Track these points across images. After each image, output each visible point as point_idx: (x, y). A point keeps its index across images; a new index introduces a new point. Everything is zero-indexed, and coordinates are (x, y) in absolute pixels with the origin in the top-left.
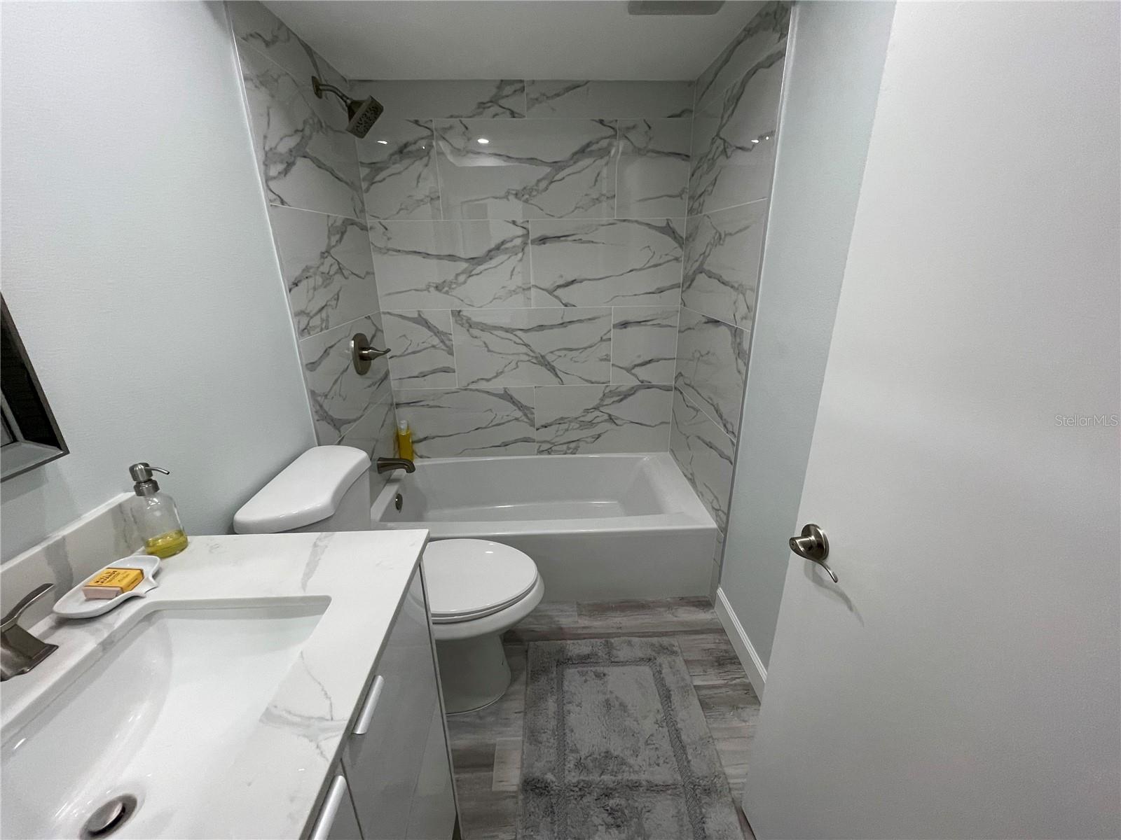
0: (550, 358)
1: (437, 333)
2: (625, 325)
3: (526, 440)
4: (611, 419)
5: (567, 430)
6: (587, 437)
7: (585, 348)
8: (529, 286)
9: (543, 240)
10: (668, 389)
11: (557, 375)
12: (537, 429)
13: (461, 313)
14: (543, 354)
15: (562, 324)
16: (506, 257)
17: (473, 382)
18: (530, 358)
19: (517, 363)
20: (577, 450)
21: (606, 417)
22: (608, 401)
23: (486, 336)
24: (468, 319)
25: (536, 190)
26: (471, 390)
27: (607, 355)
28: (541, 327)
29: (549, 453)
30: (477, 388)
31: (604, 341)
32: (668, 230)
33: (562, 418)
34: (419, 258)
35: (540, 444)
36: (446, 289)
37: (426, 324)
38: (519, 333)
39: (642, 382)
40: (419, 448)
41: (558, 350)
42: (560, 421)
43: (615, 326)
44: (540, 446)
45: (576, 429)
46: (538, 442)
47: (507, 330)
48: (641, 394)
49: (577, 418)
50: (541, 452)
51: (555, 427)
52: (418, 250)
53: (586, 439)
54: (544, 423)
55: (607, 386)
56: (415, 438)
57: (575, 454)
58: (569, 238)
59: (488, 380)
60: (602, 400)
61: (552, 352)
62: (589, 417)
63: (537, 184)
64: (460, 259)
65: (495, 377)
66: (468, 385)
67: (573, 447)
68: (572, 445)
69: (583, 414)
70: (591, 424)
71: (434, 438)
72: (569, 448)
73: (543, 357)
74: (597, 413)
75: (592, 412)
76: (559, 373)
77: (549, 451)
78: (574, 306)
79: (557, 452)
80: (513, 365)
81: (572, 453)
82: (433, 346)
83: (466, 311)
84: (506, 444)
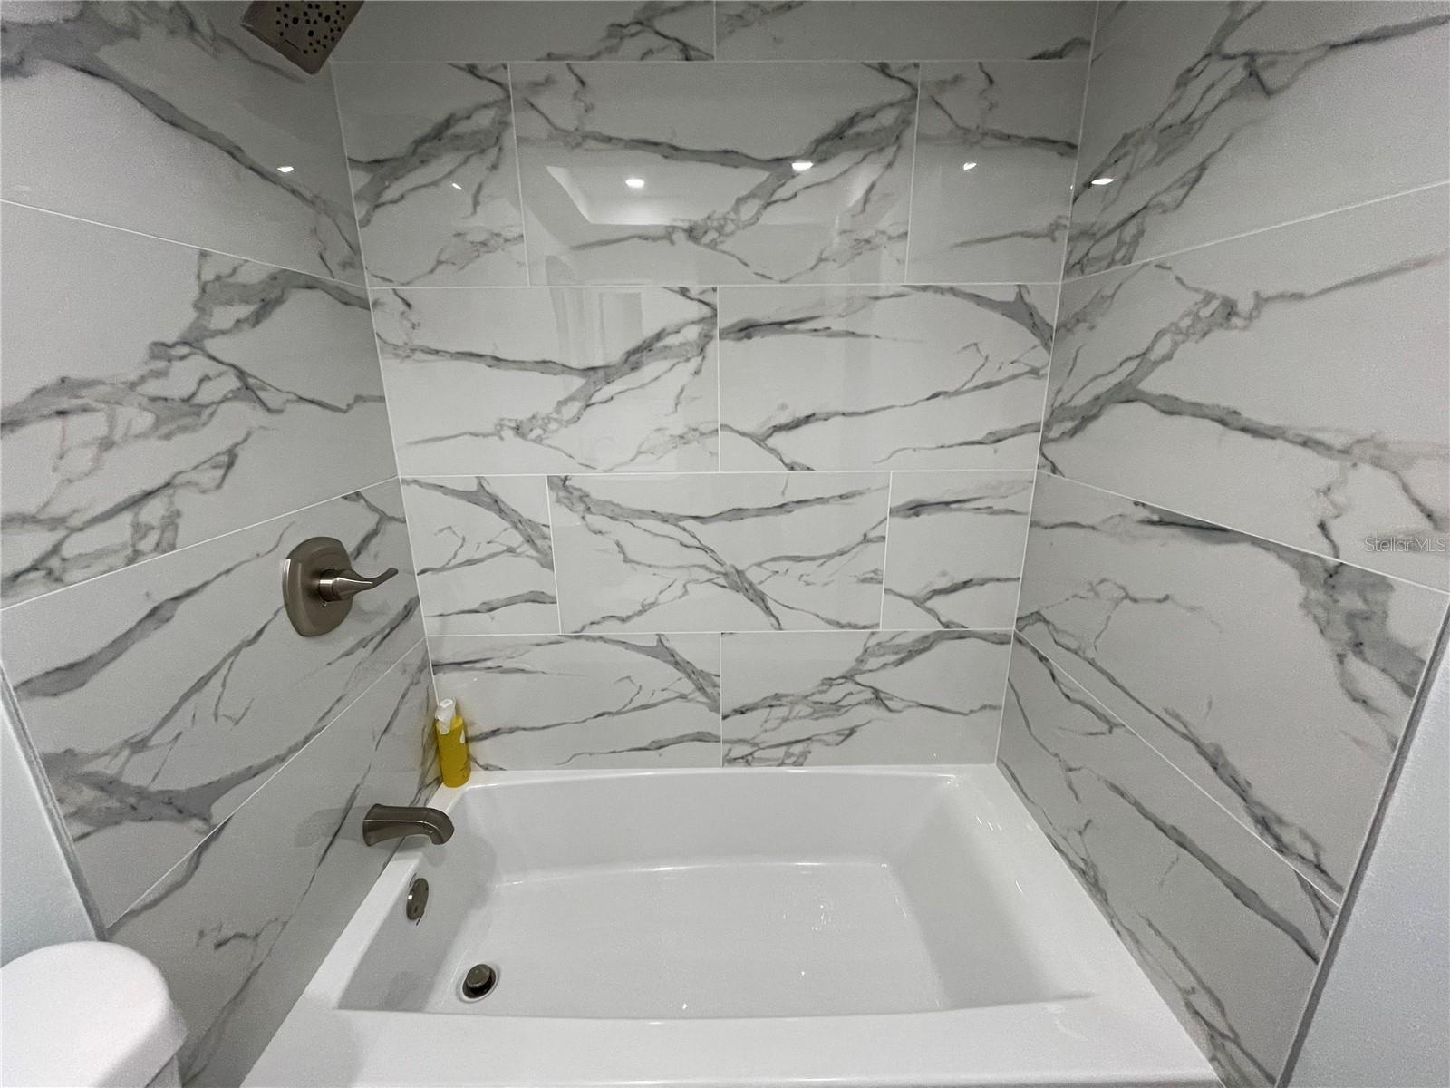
0: (754, 575)
1: (518, 522)
2: (916, 508)
3: (701, 737)
4: (878, 697)
5: (785, 720)
6: (827, 734)
7: (831, 557)
8: (712, 427)
9: (747, 330)
10: (1002, 640)
11: (767, 610)
12: (725, 718)
13: (568, 483)
14: (739, 569)
15: (782, 506)
16: (665, 365)
17: (592, 623)
18: (714, 576)
19: (685, 586)
20: (806, 758)
21: (868, 695)
22: (873, 663)
23: (620, 530)
24: (584, 497)
25: (732, 220)
26: (588, 638)
27: (875, 572)
28: (737, 513)
29: (748, 764)
30: (602, 634)
31: (870, 541)
32: (1021, 311)
33: (777, 696)
34: (480, 368)
35: (728, 746)
36: (537, 432)
37: (496, 505)
38: (690, 524)
39: (947, 626)
40: (482, 750)
41: (773, 560)
42: (775, 701)
43: (894, 512)
44: (730, 750)
45: (805, 717)
46: (725, 742)
47: (665, 519)
48: (942, 649)
49: (807, 696)
50: (730, 761)
51: (761, 714)
52: (475, 350)
53: (825, 738)
54: (737, 706)
55: (873, 633)
56: (472, 733)
57: (801, 765)
58: (803, 326)
59: (623, 620)
60: (860, 661)
61: (759, 565)
62: (835, 694)
63: (736, 209)
64: (567, 369)
65: (640, 613)
66: (583, 628)
67: (795, 751)
68: (797, 749)
69: (821, 688)
70: (836, 706)
71: (511, 731)
72: (788, 755)
73: (740, 573)
74: (850, 686)
75: (839, 684)
76: (771, 604)
77: (747, 760)
78: (809, 469)
79: (763, 761)
80: (677, 589)
81: (795, 764)
82: (511, 550)
83: (579, 479)
84: (659, 746)
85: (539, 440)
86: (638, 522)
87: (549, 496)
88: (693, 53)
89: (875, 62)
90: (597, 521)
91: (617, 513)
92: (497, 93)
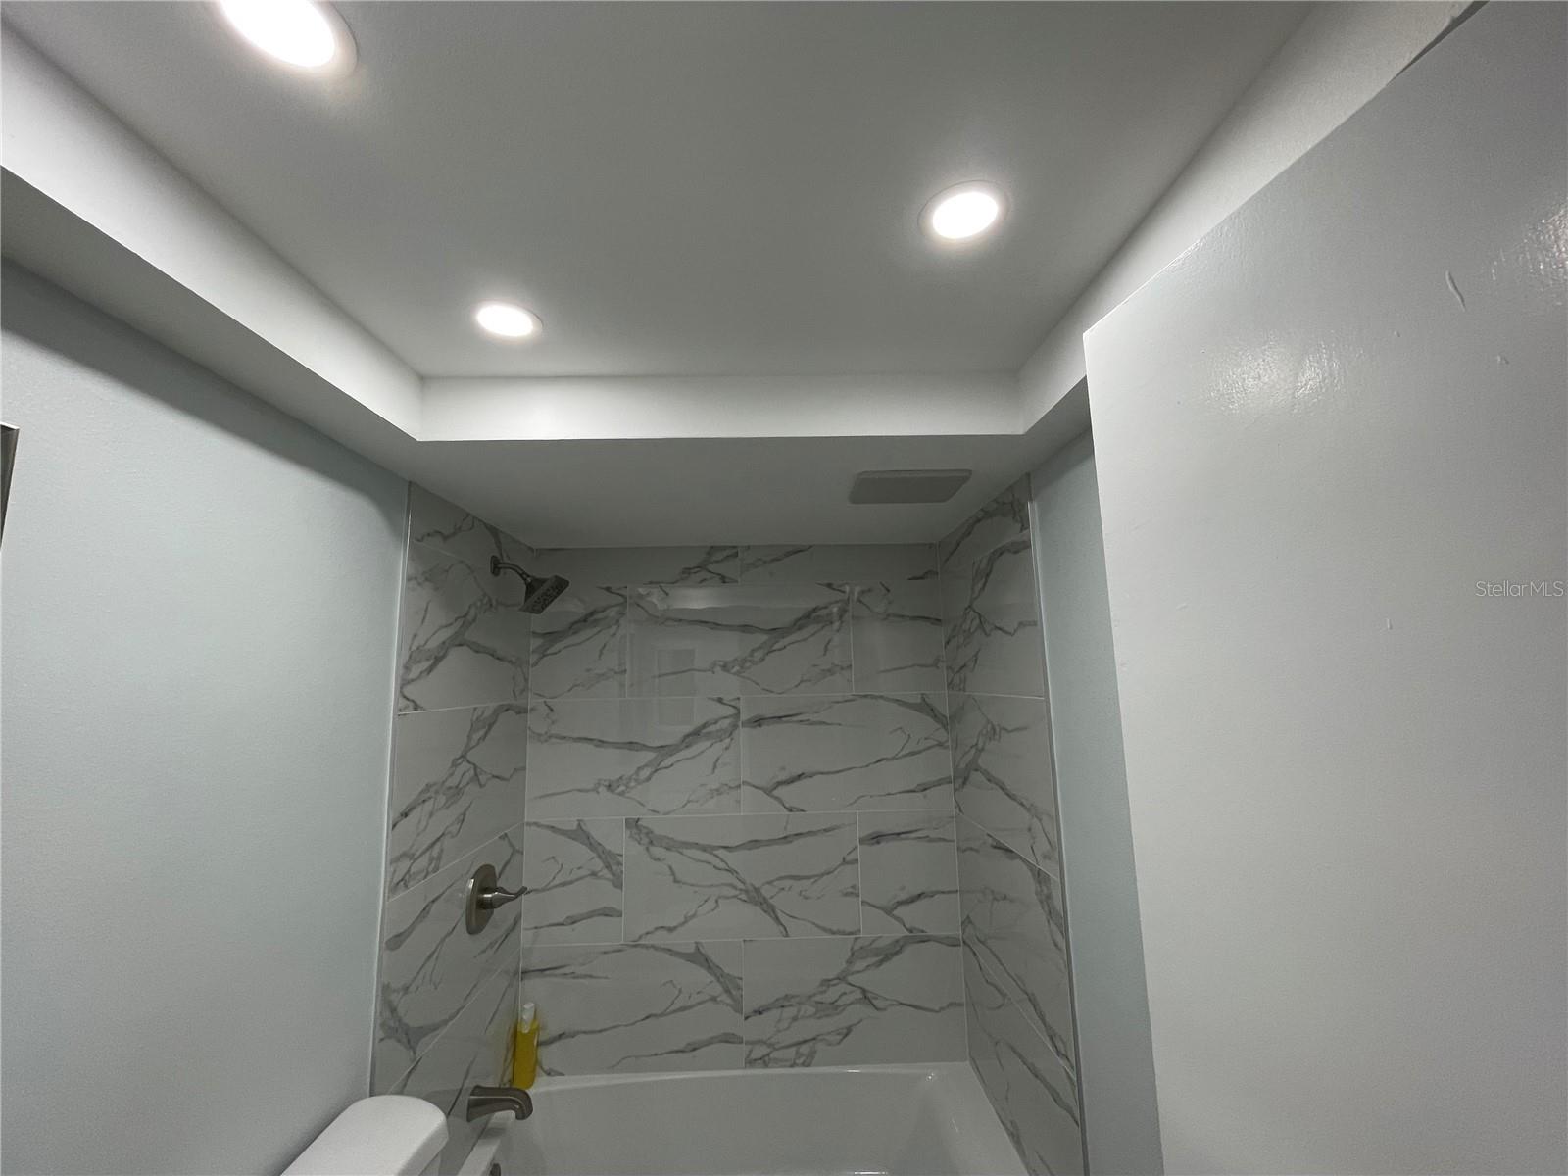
0: (766, 891)
1: (601, 853)
2: (877, 838)
3: (728, 1039)
4: (867, 997)
5: (795, 1019)
6: (829, 1033)
7: (823, 875)
8: (737, 783)
9: (758, 722)
10: (953, 943)
11: (777, 919)
12: (746, 1018)
13: (639, 823)
14: (757, 886)
15: (785, 837)
16: (708, 743)
17: (647, 933)
18: (738, 892)
19: (717, 901)
20: (813, 1058)
21: (859, 995)
22: (859, 965)
23: (673, 858)
24: (649, 832)
25: (750, 661)
26: (646, 946)
27: (853, 887)
28: (755, 844)
29: (766, 1065)
30: (655, 943)
31: (848, 863)
32: (926, 708)
33: (787, 997)
34: (589, 747)
35: (750, 1046)
36: (622, 788)
37: (588, 840)
38: (721, 852)
39: (911, 932)
40: (548, 1054)
41: (781, 878)
42: (782, 1003)
43: (862, 841)
44: (750, 1051)
45: (810, 1017)
46: (747, 1043)
47: (704, 848)
48: (908, 951)
49: (810, 997)
50: (751, 1063)
51: (775, 1013)
53: (827, 1037)
54: (756, 1008)
55: (856, 939)
56: (544, 1036)
57: (809, 1065)
58: (795, 719)
59: (671, 930)
60: (849, 962)
61: (770, 883)
62: (832, 994)
63: (751, 655)
64: (645, 747)
65: (683, 924)
66: (640, 937)
67: (805, 1052)
68: (805, 1049)
69: (821, 989)
70: (835, 1007)
71: (574, 1035)
72: (798, 1055)
73: (757, 890)
74: (843, 987)
75: (834, 985)
76: (780, 914)
77: (765, 1062)
78: (803, 811)
79: (779, 1063)
80: (711, 903)
81: (803, 1065)
82: (594, 874)
83: (648, 821)
84: (694, 1048)
85: (622, 794)
86: (685, 851)
87: (625, 834)
88: (727, 580)
89: (826, 582)
90: (657, 851)
91: (671, 845)
92: (621, 599)
